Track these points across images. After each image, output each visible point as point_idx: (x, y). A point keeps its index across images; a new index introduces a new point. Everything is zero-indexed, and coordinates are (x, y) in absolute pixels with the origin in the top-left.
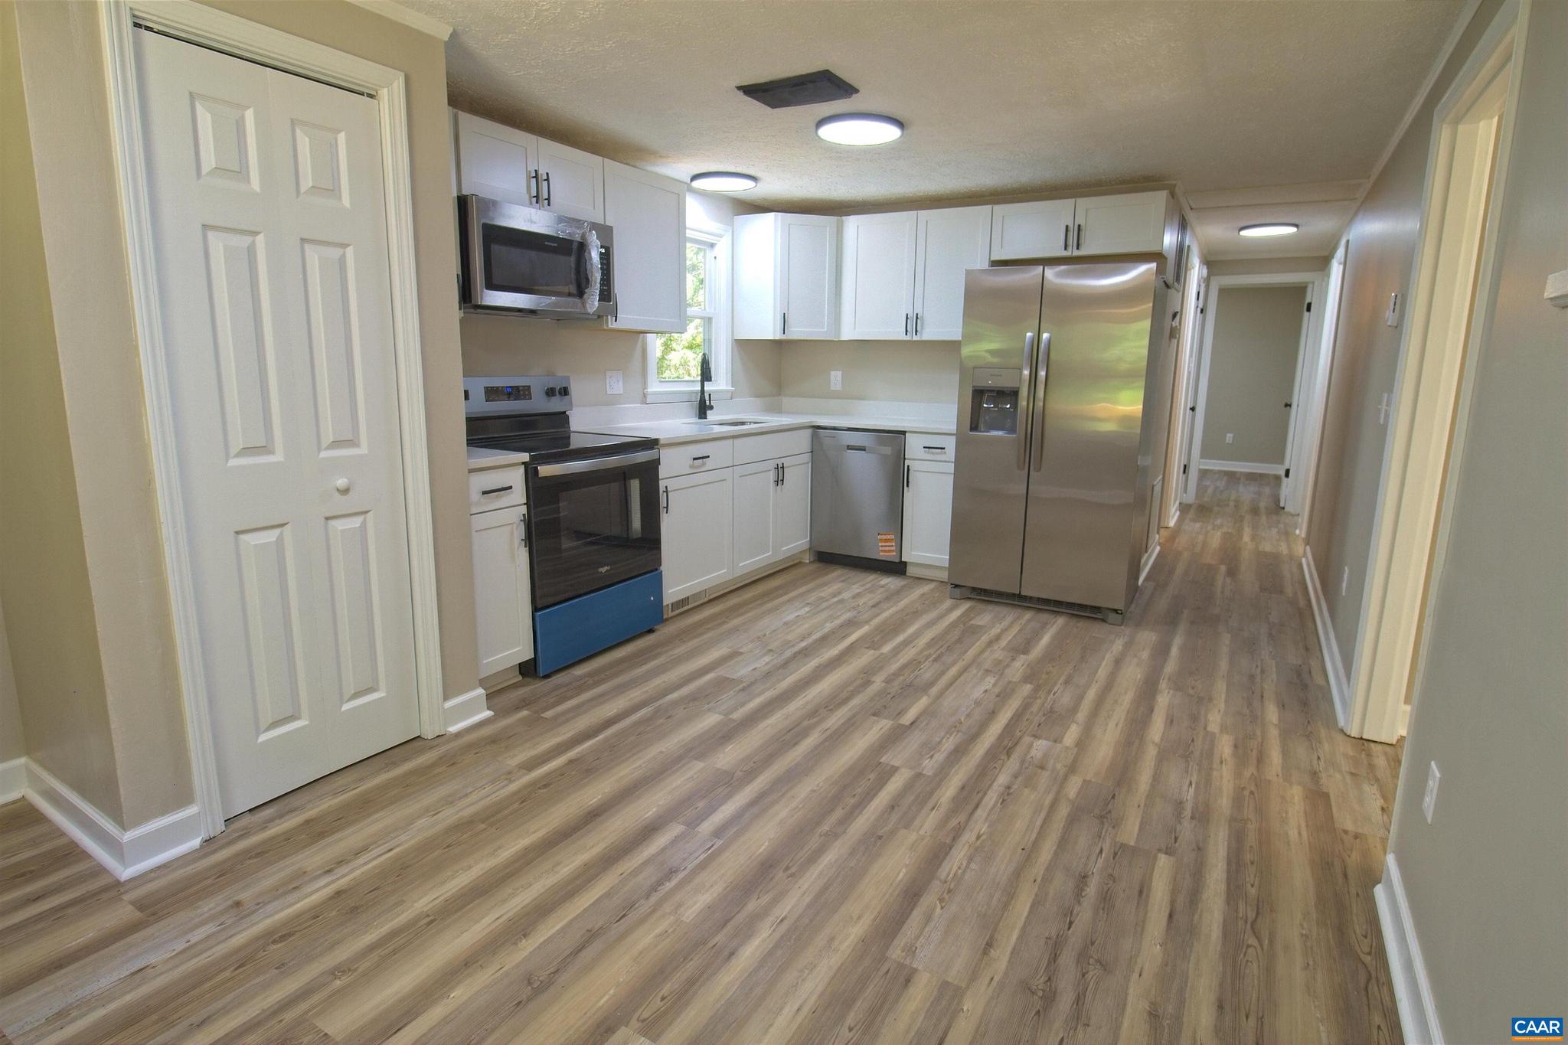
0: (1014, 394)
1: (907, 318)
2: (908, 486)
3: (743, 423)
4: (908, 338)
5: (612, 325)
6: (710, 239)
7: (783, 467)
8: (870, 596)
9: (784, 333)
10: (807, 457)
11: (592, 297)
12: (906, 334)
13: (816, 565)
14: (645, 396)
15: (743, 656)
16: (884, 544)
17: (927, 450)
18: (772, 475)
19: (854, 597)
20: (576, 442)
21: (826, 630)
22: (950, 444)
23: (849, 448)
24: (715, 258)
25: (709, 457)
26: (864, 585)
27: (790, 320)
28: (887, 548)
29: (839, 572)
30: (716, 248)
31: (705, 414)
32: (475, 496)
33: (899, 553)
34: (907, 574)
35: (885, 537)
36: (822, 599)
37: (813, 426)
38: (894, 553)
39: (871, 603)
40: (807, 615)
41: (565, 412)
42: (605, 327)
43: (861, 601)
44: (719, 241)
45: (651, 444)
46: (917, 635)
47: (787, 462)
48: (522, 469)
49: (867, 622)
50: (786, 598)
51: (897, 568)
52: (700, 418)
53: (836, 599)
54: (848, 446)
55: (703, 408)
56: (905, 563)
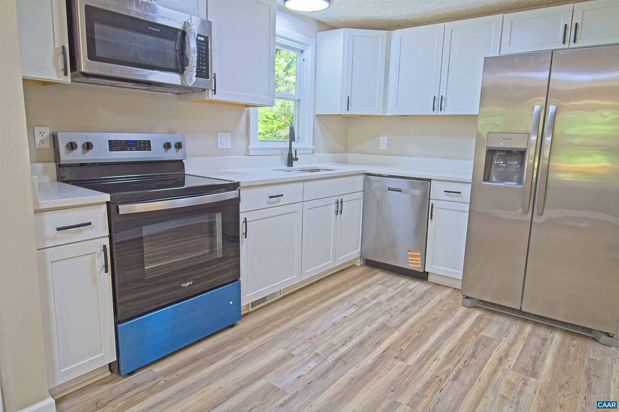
0: (522, 153)
1: (434, 99)
2: (431, 218)
3: (318, 170)
4: (435, 113)
5: (212, 96)
6: (300, 47)
7: (342, 202)
8: (401, 299)
9: (348, 110)
10: (361, 195)
11: (190, 73)
12: (433, 110)
13: (365, 268)
14: (248, 150)
15: (294, 359)
16: (412, 258)
17: (447, 193)
18: (333, 208)
19: (388, 300)
20: (189, 183)
21: (364, 334)
22: (466, 190)
23: (390, 189)
24: (304, 60)
25: (282, 195)
26: (396, 289)
27: (352, 102)
28: (415, 262)
29: (380, 275)
30: (305, 53)
31: (292, 163)
32: (50, 232)
33: (423, 266)
34: (429, 280)
35: (413, 254)
36: (365, 301)
37: (365, 174)
38: (420, 266)
39: (401, 307)
40: (352, 316)
41: (181, 160)
42: (207, 99)
43: (394, 304)
44: (306, 49)
45: (235, 186)
46: (437, 345)
47: (344, 198)
48: (105, 207)
49: (397, 327)
50: (338, 297)
51: (423, 276)
52: (288, 166)
53: (375, 302)
54: (389, 188)
55: (291, 160)
56: (428, 273)
